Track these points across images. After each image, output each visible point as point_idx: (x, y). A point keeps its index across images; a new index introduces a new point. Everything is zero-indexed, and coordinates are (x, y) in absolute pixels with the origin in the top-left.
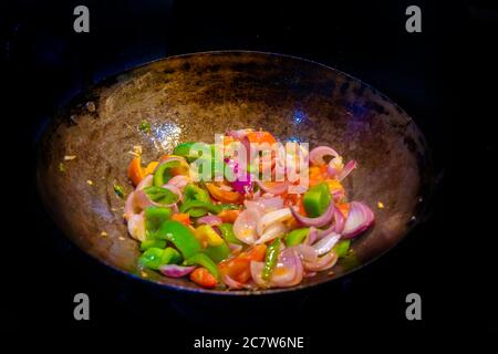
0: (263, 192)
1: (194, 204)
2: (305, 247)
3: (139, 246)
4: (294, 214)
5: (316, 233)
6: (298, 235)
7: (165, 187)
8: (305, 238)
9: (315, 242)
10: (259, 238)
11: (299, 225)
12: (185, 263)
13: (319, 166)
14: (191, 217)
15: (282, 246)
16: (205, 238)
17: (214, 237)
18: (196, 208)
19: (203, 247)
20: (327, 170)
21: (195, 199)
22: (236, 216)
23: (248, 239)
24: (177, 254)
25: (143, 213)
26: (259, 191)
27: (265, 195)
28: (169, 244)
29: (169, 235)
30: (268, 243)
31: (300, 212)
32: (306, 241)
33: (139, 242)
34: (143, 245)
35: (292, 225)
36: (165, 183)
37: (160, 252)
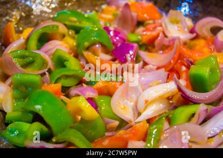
0: (145, 64)
1: (64, 72)
2: (193, 126)
3: (5, 117)
4: (180, 89)
5: (207, 110)
6: (184, 112)
7: (38, 52)
8: (193, 115)
9: (205, 121)
10: (139, 114)
11: (186, 101)
12: (54, 140)
13: (205, 38)
14: (63, 87)
15: (166, 125)
16: (79, 111)
17: (88, 110)
18: (67, 77)
19: (75, 121)
20: (214, 42)
21: (64, 66)
22: (116, 88)
23: (128, 115)
24: (45, 129)
25: (9, 81)
26: (141, 63)
27: (148, 67)
28: (37, 118)
29: (38, 108)
30: (149, 121)
31: (187, 87)
32: (195, 119)
33: (4, 113)
34: (8, 116)
35: (178, 101)
36: (39, 49)
37: (26, 126)
